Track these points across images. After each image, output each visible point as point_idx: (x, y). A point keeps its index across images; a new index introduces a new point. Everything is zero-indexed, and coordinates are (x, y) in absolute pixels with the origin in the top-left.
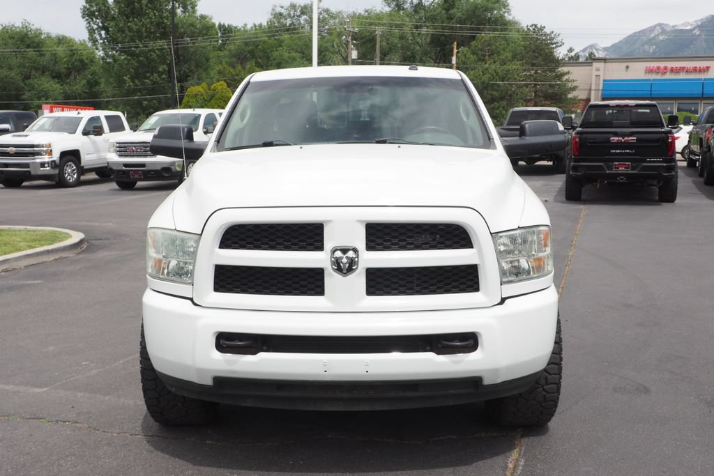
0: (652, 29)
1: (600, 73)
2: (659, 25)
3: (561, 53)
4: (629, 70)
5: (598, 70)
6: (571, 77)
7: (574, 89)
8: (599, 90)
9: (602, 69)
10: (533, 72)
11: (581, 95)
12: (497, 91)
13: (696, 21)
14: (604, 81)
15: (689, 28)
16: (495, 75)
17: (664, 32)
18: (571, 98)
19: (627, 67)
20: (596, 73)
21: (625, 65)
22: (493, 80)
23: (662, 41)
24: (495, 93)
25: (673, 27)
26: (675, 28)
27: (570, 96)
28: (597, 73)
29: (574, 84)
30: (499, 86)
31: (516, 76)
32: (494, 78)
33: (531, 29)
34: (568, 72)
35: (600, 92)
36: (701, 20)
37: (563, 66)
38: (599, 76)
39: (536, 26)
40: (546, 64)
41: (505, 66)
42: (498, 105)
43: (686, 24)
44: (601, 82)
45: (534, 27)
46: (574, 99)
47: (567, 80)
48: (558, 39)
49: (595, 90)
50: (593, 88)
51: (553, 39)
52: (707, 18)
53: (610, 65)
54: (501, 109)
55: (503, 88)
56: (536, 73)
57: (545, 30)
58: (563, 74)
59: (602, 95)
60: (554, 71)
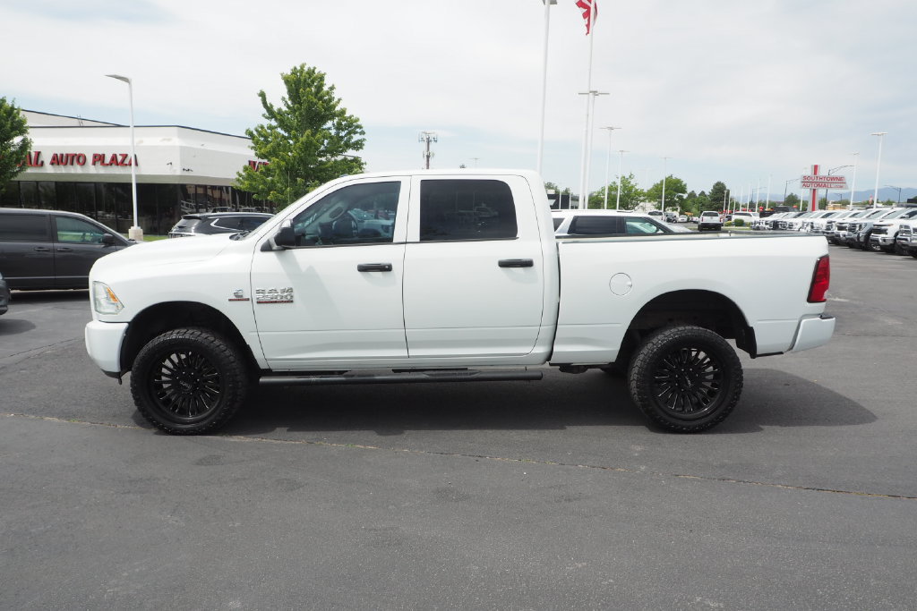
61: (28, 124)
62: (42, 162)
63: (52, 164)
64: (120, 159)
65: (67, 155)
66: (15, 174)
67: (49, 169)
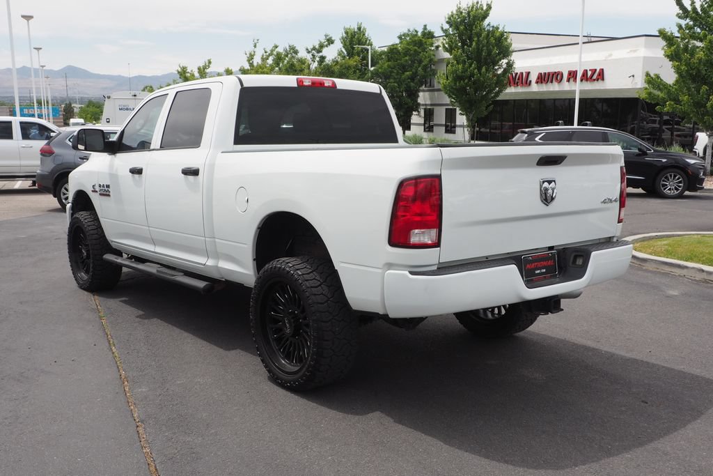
61: (514, 46)
62: (530, 81)
63: (537, 82)
64: (589, 73)
65: (549, 73)
66: (498, 94)
67: (535, 88)
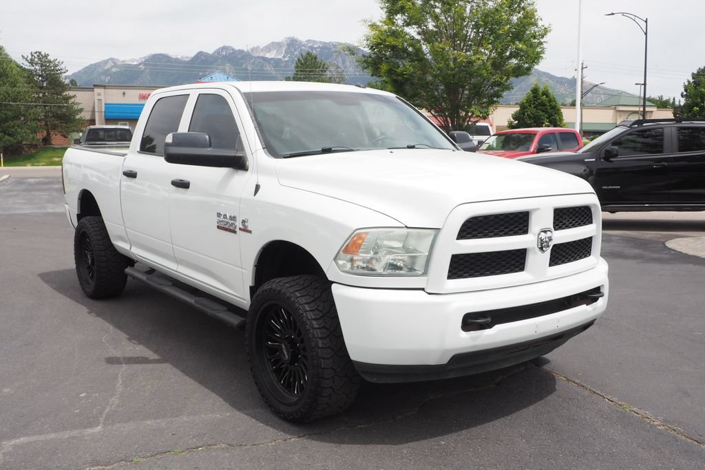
0: (106, 62)
1: (102, 97)
2: (111, 59)
3: (65, 78)
4: (126, 95)
5: (99, 95)
6: (77, 100)
7: (81, 110)
8: (102, 112)
9: (103, 95)
10: (41, 95)
11: (86, 115)
12: (11, 111)
13: (141, 58)
14: (105, 104)
15: (135, 63)
16: (7, 96)
17: (115, 65)
18: (79, 119)
19: (124, 93)
20: (97, 97)
21: (123, 91)
22: (5, 101)
23: (115, 73)
24: (9, 113)
25: (123, 61)
26: (125, 63)
27: (78, 117)
28: (99, 97)
29: (80, 107)
30: (11, 106)
31: (27, 98)
32: (6, 98)
33: (36, 55)
34: (74, 97)
35: (103, 114)
36: (145, 57)
37: (69, 90)
38: (101, 100)
39: (40, 53)
40: (53, 88)
41: (15, 88)
42: (12, 124)
43: (133, 60)
44: (103, 105)
45: (38, 54)
46: (80, 120)
47: (72, 103)
48: (62, 66)
49: (99, 112)
50: (96, 110)
51: (56, 66)
52: (149, 57)
53: (109, 91)
54: (16, 127)
55: (16, 108)
56: (44, 96)
57: (49, 58)
58: (70, 98)
59: (105, 116)
60: (60, 95)
